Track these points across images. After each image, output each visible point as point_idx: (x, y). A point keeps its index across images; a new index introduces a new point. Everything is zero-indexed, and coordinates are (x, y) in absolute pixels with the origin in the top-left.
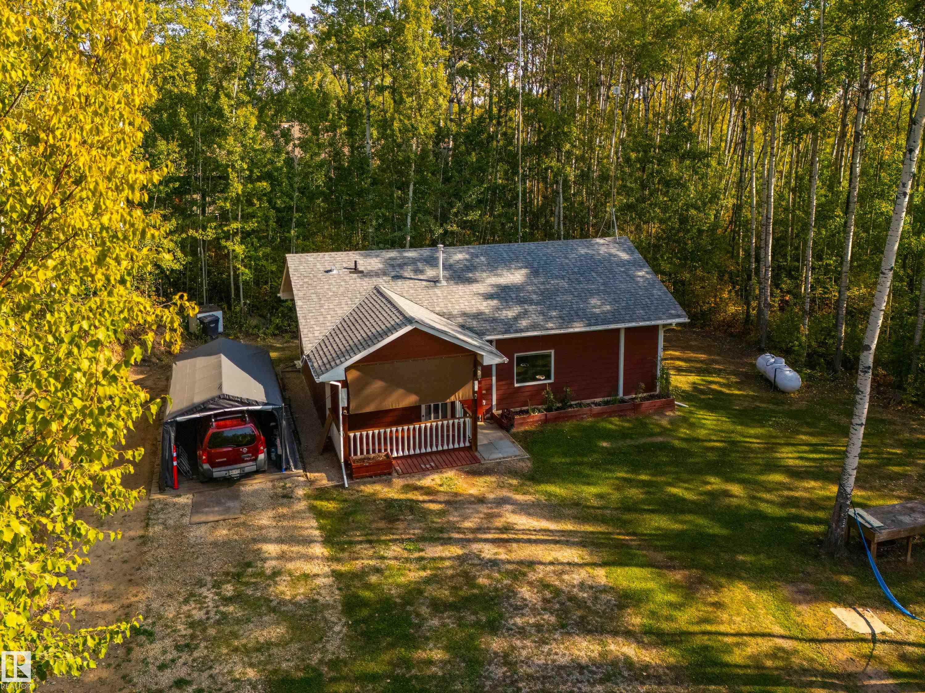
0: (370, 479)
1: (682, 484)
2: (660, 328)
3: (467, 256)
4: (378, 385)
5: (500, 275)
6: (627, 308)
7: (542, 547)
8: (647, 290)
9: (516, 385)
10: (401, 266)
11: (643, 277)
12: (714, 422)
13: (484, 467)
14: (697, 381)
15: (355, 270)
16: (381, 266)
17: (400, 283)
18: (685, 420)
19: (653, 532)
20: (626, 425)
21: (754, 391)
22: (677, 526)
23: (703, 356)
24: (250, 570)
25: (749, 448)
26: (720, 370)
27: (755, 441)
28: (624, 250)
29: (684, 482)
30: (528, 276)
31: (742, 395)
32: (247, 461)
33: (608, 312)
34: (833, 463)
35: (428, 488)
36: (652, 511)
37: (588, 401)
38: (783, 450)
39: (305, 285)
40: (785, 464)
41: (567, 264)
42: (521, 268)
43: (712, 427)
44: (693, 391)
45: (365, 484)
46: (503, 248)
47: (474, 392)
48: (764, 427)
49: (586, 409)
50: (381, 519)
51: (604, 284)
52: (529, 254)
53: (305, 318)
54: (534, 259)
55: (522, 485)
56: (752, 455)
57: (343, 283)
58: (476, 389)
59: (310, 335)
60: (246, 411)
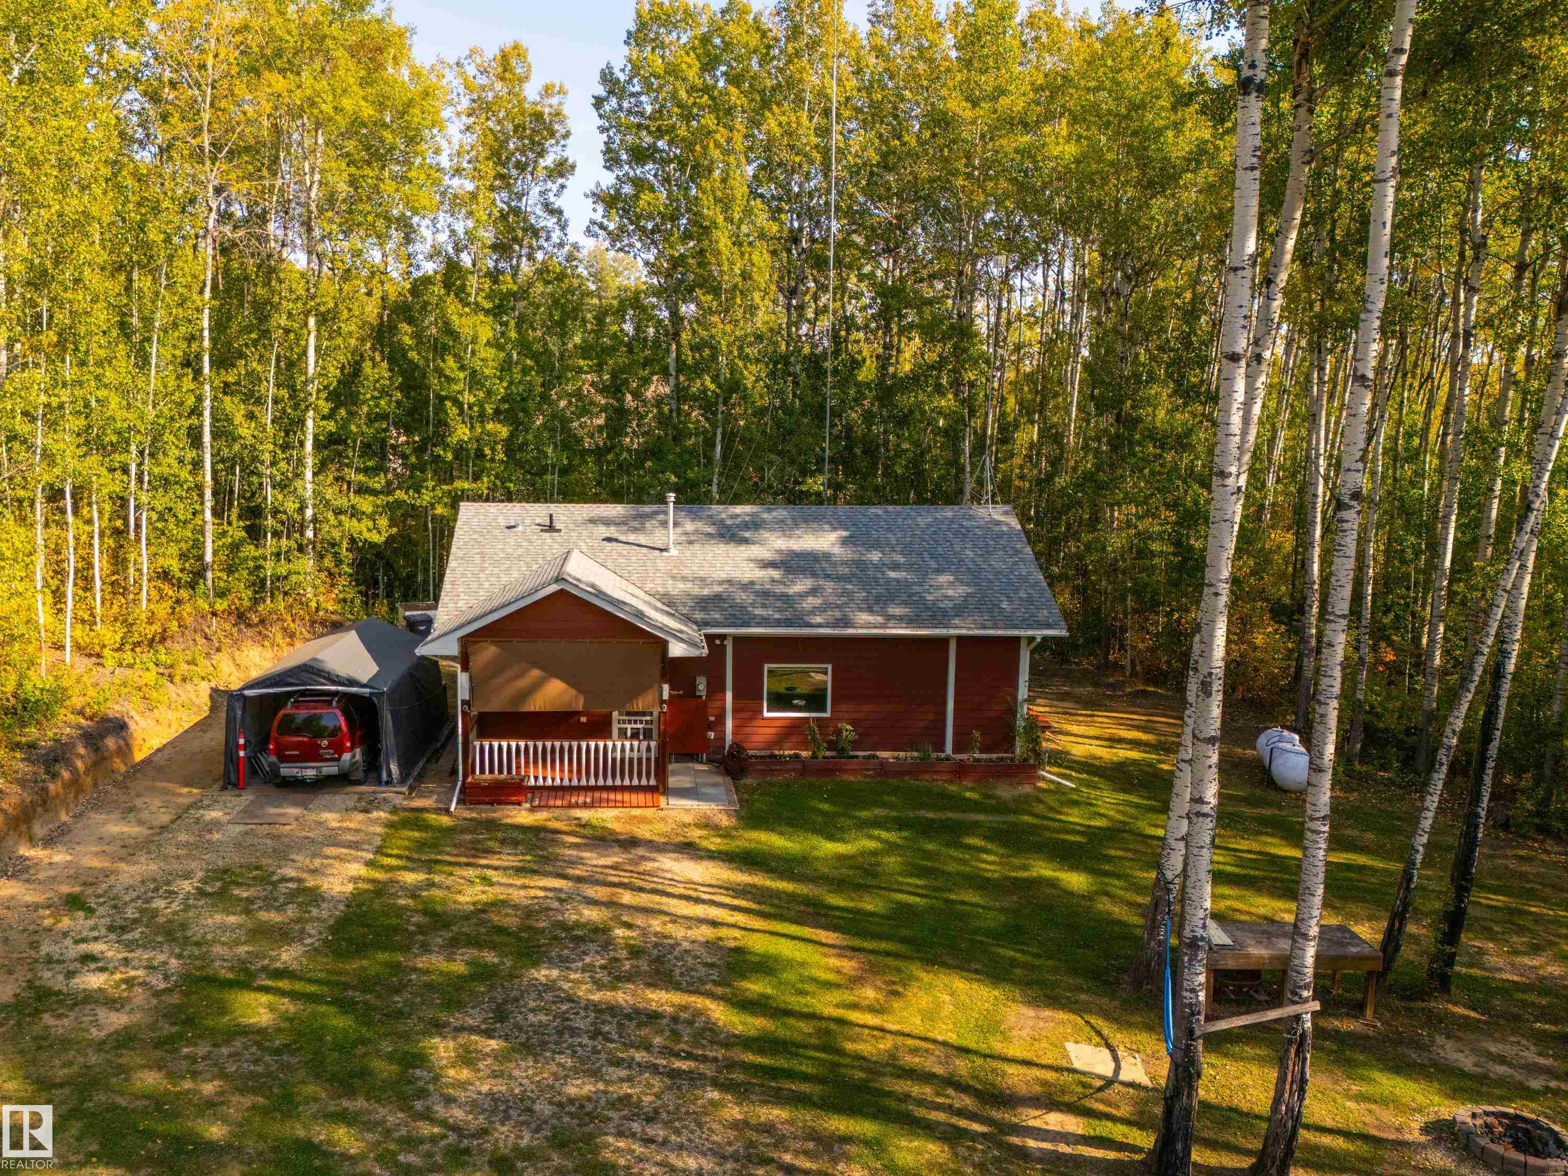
0: (489, 806)
2: (1023, 644)
9: (767, 714)
13: (663, 813)
15: (551, 529)
17: (609, 546)
32: (326, 760)
37: (887, 754)
39: (472, 543)
45: (480, 811)
47: (662, 701)
49: (874, 762)
53: (453, 583)
57: (525, 544)
58: (666, 696)
59: (451, 605)
60: (336, 694)
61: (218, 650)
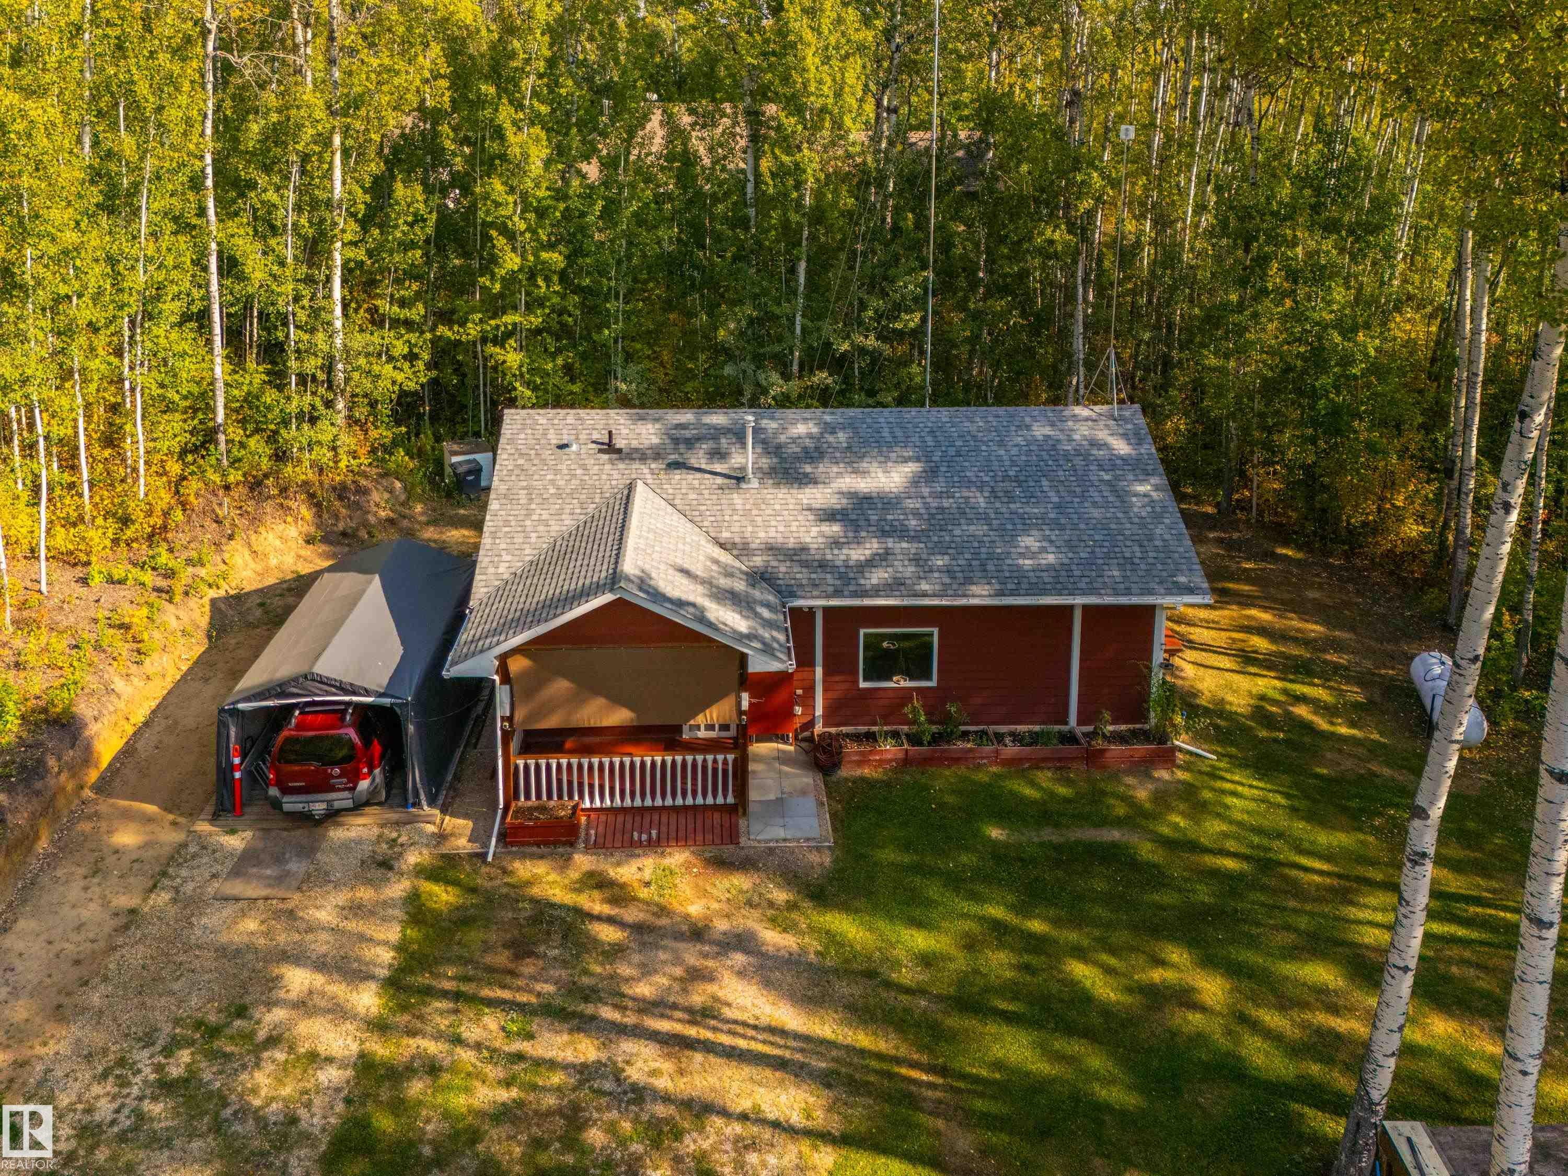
0: (535, 849)
1: (1105, 957)
3: (815, 430)
4: (561, 686)
5: (865, 473)
6: (1090, 563)
7: (747, 1071)
8: (1143, 526)
9: (863, 685)
10: (690, 443)
11: (1145, 496)
12: (1252, 806)
13: (743, 853)
14: (1271, 693)
15: (609, 448)
16: (655, 440)
17: (677, 475)
18: (1188, 792)
19: (984, 1073)
20: (1062, 791)
21: (1381, 734)
22: (1042, 1067)
23: (1315, 629)
24: (238, 1023)
25: (1295, 883)
26: (1336, 667)
27: (1318, 865)
28: (1125, 436)
29: (1113, 951)
30: (915, 482)
31: (1353, 737)
32: (339, 790)
33: (1049, 568)
34: (1467, 954)
35: (623, 886)
36: (1008, 1018)
37: (1003, 729)
38: (1372, 901)
39: (517, 472)
40: (1358, 939)
41: (1000, 459)
42: (906, 460)
43: (1239, 816)
44: (1252, 717)
45: (523, 857)
46: (886, 417)
47: (740, 713)
48: (1360, 829)
49: (988, 749)
50: (505, 946)
51: (1058, 506)
52: (932, 432)
53: (494, 535)
54: (938, 445)
55: (792, 906)
56: (1292, 904)
57: (579, 472)
58: (745, 705)
59: (491, 570)
60: (348, 704)
61: (231, 537)
